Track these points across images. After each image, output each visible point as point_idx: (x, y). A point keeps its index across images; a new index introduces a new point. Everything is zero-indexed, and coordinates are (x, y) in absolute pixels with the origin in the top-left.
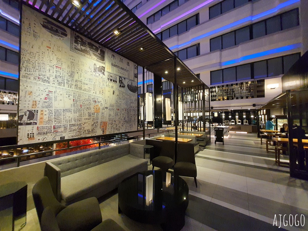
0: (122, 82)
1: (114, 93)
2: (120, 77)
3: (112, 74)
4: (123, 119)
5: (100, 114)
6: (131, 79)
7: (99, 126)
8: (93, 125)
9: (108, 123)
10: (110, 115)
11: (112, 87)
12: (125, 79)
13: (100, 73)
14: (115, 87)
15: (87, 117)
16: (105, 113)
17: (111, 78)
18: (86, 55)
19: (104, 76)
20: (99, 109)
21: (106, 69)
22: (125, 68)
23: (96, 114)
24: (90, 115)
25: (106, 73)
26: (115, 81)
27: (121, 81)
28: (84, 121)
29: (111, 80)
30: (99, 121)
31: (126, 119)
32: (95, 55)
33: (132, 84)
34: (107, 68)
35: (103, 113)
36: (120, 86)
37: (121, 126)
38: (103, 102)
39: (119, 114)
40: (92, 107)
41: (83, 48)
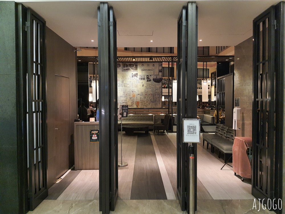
0: (149, 78)
1: (143, 86)
2: (147, 75)
3: (142, 75)
4: (150, 100)
5: (135, 98)
6: (155, 74)
7: (135, 104)
8: (132, 103)
9: (140, 102)
10: (141, 98)
11: (142, 83)
12: (151, 76)
13: (135, 77)
14: (144, 82)
15: (129, 99)
16: (138, 97)
17: (141, 78)
18: (128, 71)
19: (137, 78)
20: (135, 95)
21: (138, 74)
22: (151, 69)
23: (133, 98)
25: (138, 76)
26: (144, 79)
27: (148, 77)
28: (128, 101)
29: (141, 79)
30: (135, 101)
31: (152, 100)
32: (132, 69)
33: (157, 77)
35: (137, 97)
36: (148, 81)
37: (148, 104)
38: (137, 92)
39: (147, 97)
40: (131, 94)
41: (127, 68)
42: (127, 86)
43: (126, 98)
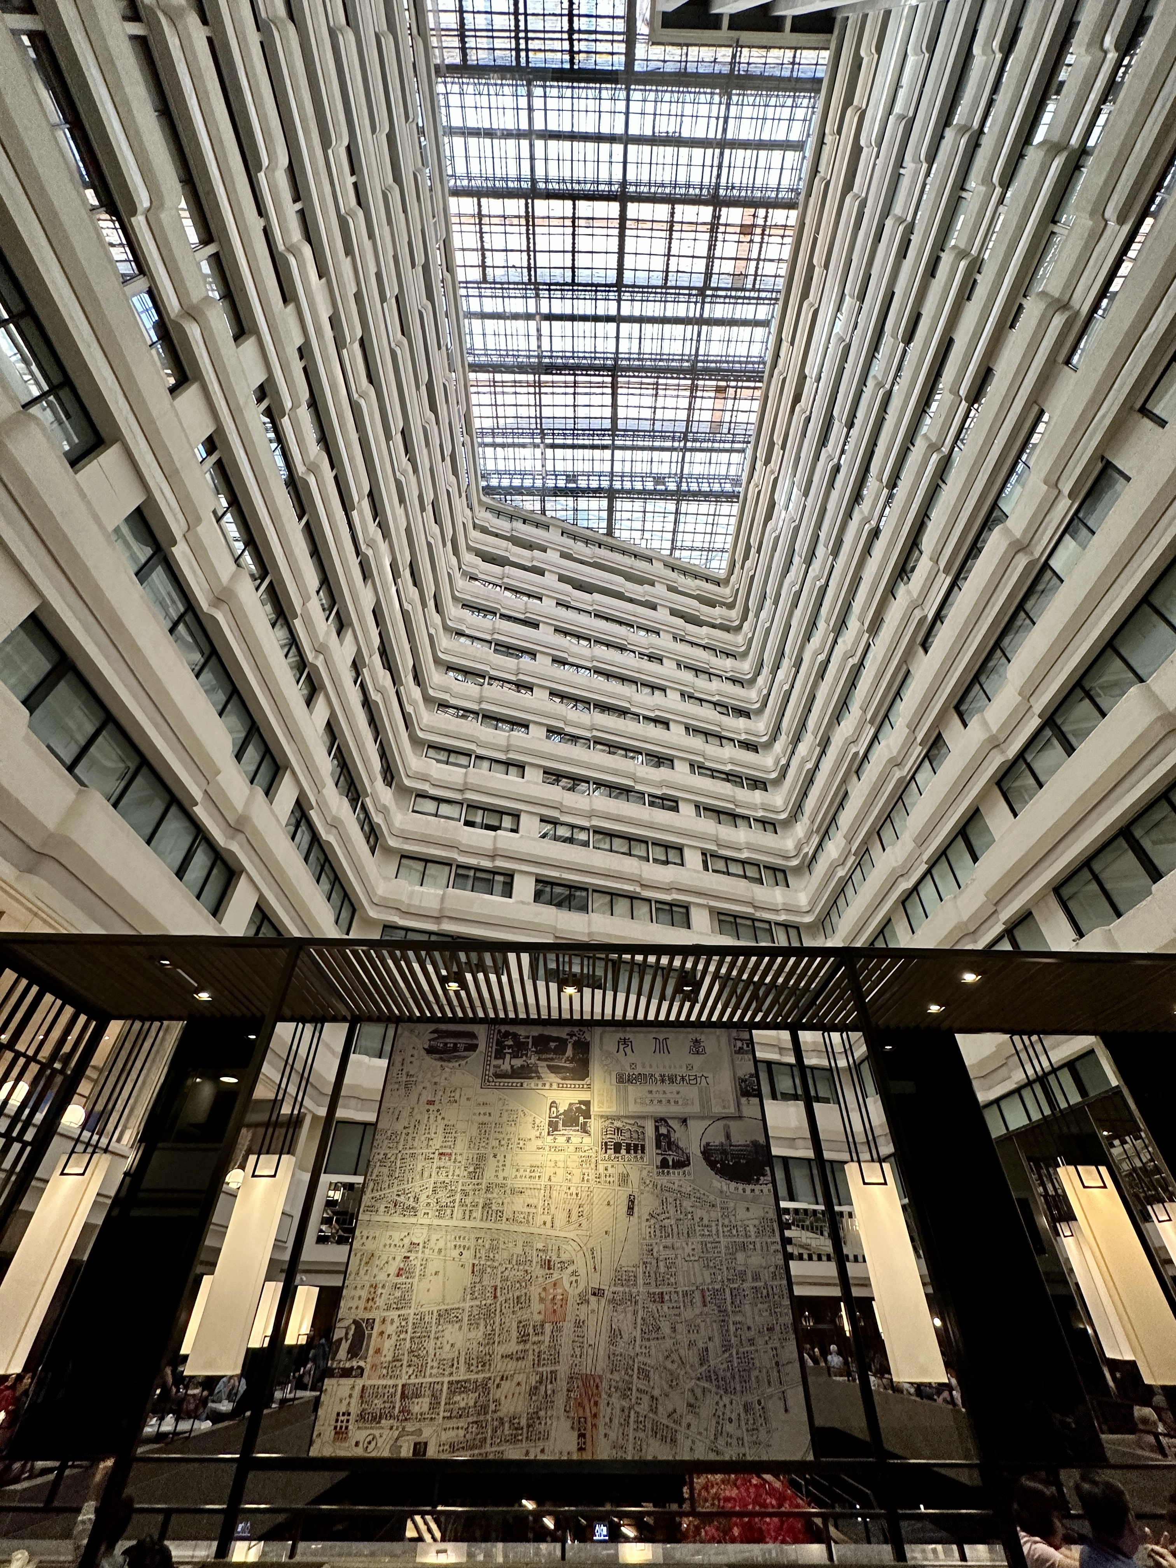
0: (670, 1144)
1: (631, 1209)
2: (660, 1121)
3: (619, 1118)
4: (692, 1357)
5: (568, 1327)
6: (717, 1110)
7: (560, 1400)
8: (533, 1391)
9: (605, 1385)
10: (615, 1335)
11: (624, 1179)
12: (684, 1121)
13: (570, 1132)
14: (634, 1177)
15: (513, 1347)
16: (592, 1323)
17: (617, 1138)
18: (526, 1082)
19: (587, 1140)
20: (564, 1300)
21: (595, 1109)
22: (683, 1071)
23: (548, 1328)
24: (523, 1339)
25: (595, 1125)
26: (636, 1148)
27: (667, 1136)
28: (500, 1366)
29: (617, 1148)
30: (563, 1369)
31: (716, 1360)
32: (553, 1069)
33: (728, 1137)
34: (601, 1102)
35: (579, 1324)
36: (664, 1164)
38: (580, 1265)
39: (666, 1329)
40: (535, 1291)
41: (518, 1063)
42: (508, 1213)
43: (489, 1339)
